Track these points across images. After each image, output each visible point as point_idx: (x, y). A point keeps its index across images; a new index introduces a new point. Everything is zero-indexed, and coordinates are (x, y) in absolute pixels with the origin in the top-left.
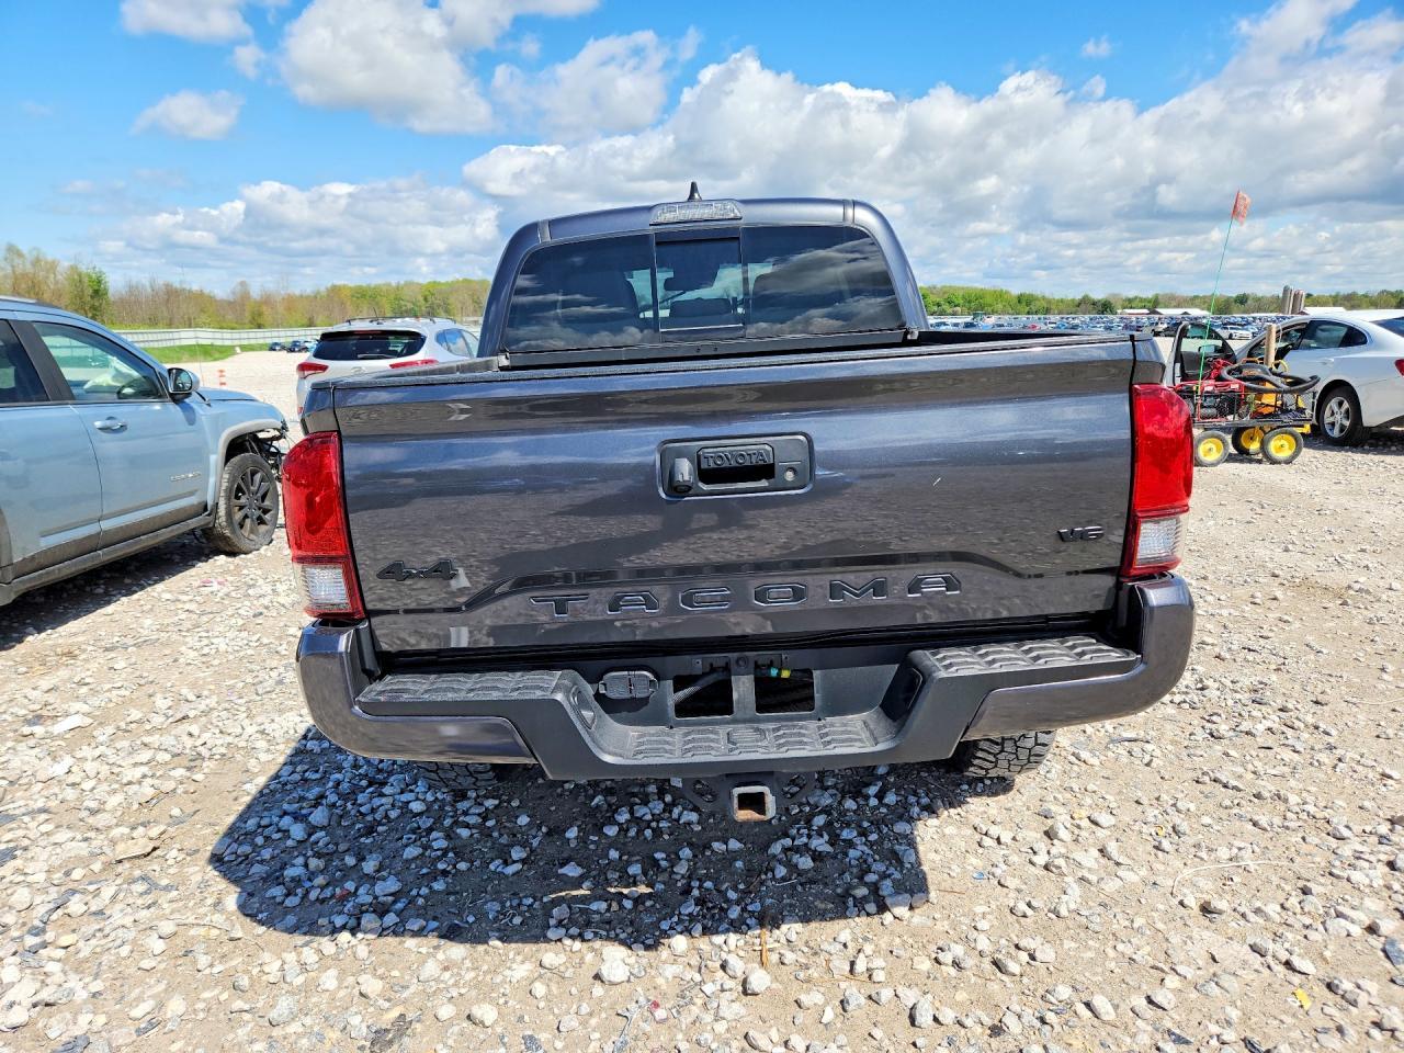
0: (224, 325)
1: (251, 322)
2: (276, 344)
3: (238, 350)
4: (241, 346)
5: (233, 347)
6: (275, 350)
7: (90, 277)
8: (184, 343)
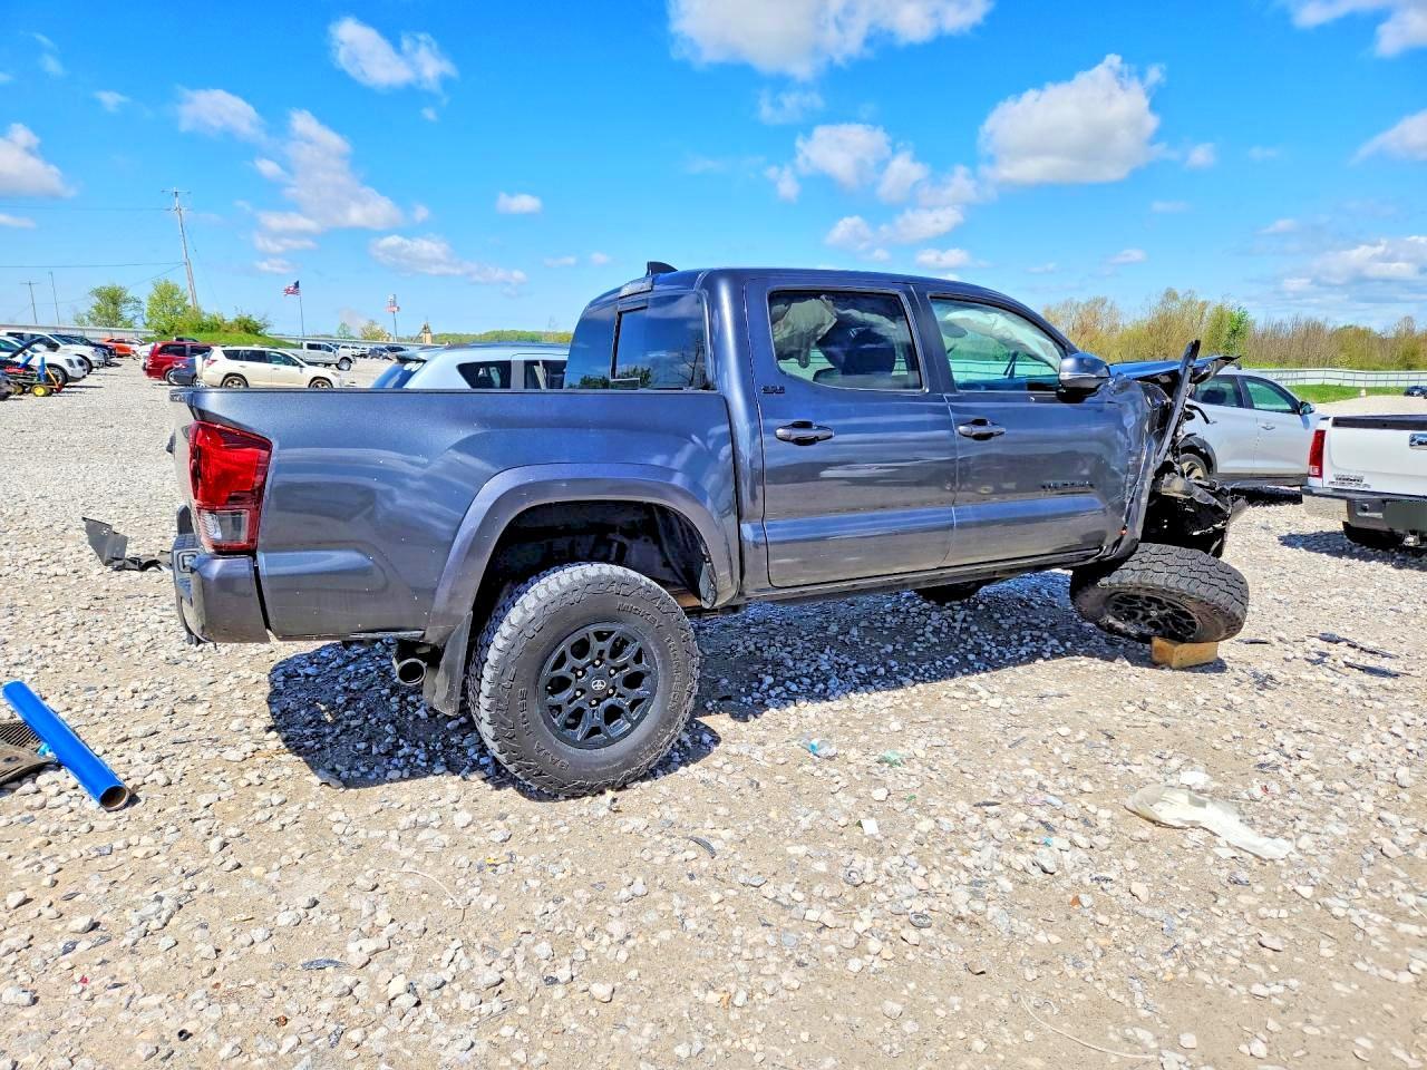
0: (1366, 365)
1: (1400, 362)
2: (1416, 388)
3: (1363, 392)
4: (1367, 389)
5: (1360, 388)
6: (1413, 394)
7: (1231, 315)
8: (1308, 382)
